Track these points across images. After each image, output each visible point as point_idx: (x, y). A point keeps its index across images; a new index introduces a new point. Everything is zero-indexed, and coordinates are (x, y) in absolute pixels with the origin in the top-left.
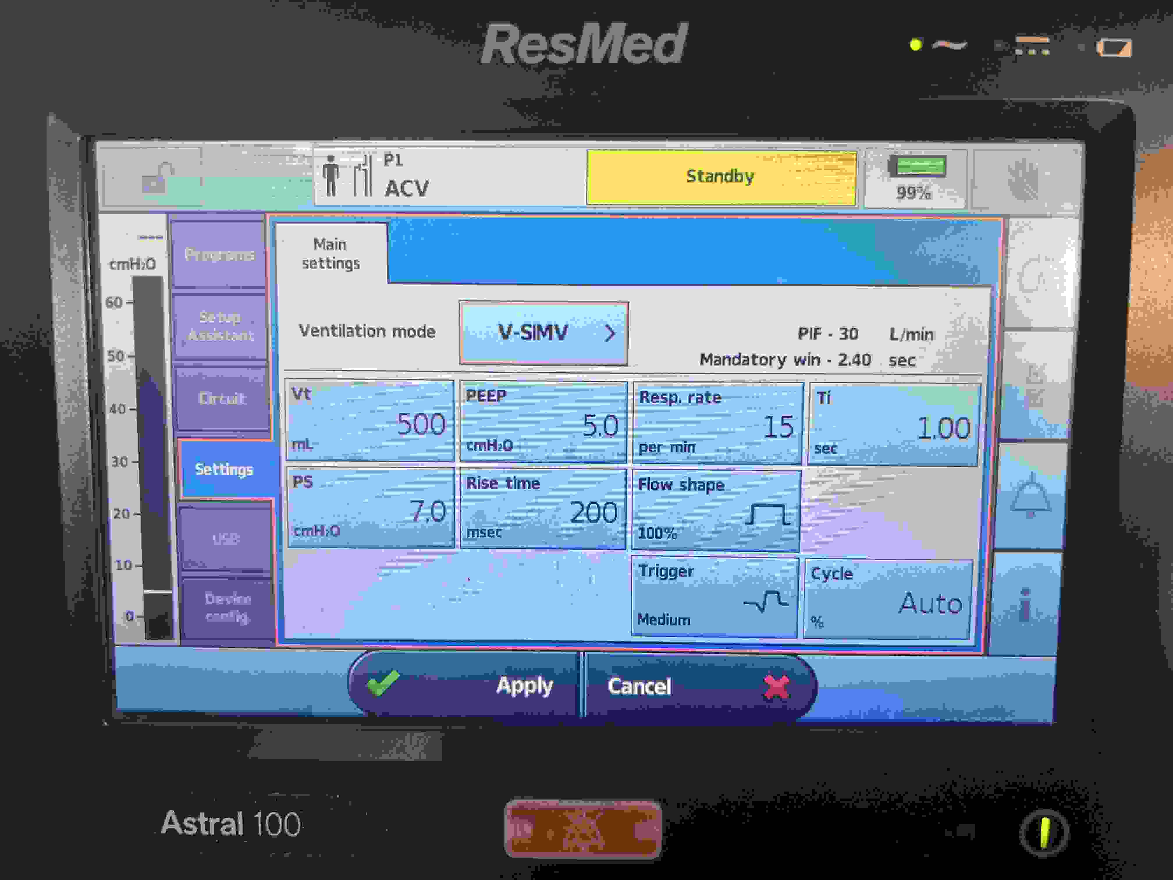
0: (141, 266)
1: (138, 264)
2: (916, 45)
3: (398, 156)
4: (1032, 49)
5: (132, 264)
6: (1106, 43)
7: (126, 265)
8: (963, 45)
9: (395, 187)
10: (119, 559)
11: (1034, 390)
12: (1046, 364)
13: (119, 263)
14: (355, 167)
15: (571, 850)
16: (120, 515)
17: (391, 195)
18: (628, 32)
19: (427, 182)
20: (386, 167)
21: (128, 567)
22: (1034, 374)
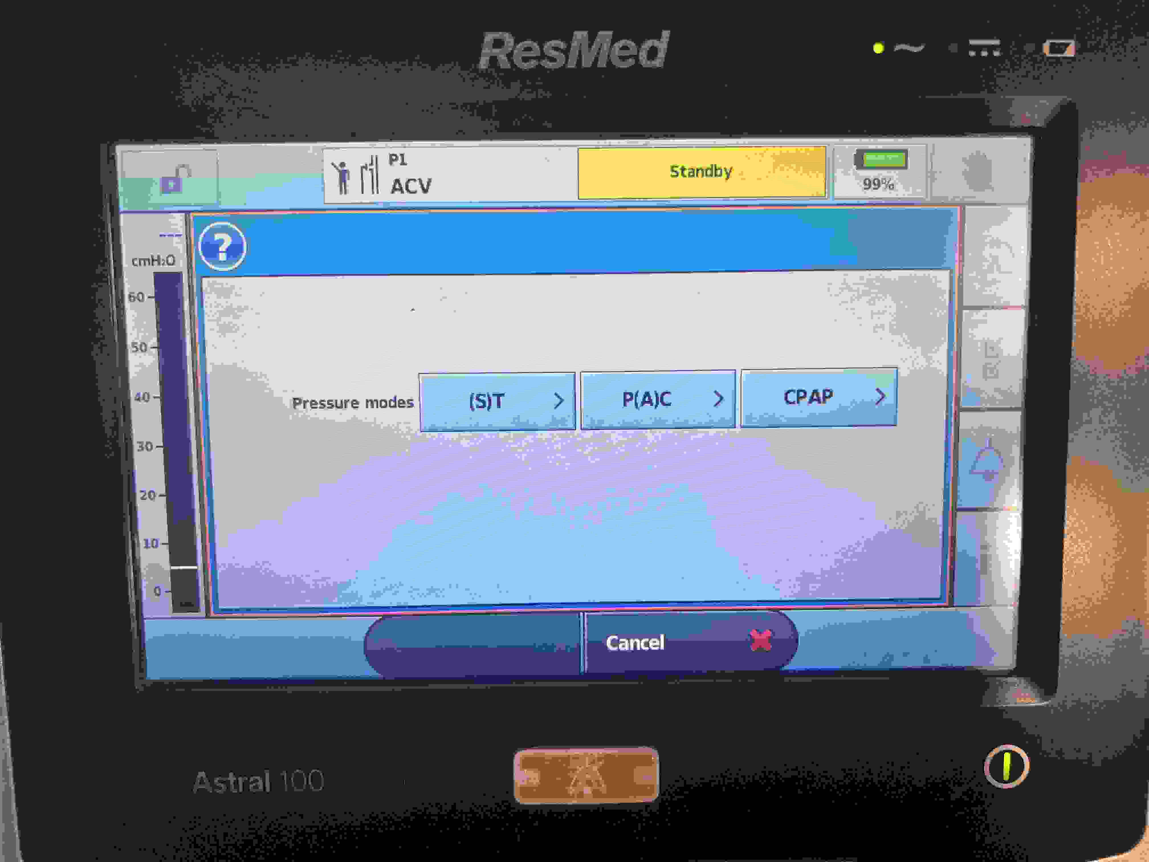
0: (162, 262)
1: (158, 260)
2: (878, 48)
3: (402, 155)
4: (985, 51)
5: (153, 260)
6: (1052, 45)
7: (147, 262)
8: (921, 48)
9: (400, 184)
10: (146, 538)
11: (990, 364)
12: (1002, 339)
13: (140, 260)
14: (362, 168)
15: (576, 796)
16: (147, 496)
17: (396, 192)
18: (615, 40)
19: (430, 181)
20: (391, 167)
21: (154, 545)
22: (990, 348)
